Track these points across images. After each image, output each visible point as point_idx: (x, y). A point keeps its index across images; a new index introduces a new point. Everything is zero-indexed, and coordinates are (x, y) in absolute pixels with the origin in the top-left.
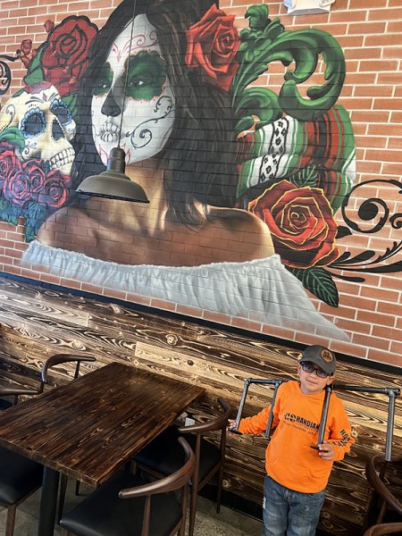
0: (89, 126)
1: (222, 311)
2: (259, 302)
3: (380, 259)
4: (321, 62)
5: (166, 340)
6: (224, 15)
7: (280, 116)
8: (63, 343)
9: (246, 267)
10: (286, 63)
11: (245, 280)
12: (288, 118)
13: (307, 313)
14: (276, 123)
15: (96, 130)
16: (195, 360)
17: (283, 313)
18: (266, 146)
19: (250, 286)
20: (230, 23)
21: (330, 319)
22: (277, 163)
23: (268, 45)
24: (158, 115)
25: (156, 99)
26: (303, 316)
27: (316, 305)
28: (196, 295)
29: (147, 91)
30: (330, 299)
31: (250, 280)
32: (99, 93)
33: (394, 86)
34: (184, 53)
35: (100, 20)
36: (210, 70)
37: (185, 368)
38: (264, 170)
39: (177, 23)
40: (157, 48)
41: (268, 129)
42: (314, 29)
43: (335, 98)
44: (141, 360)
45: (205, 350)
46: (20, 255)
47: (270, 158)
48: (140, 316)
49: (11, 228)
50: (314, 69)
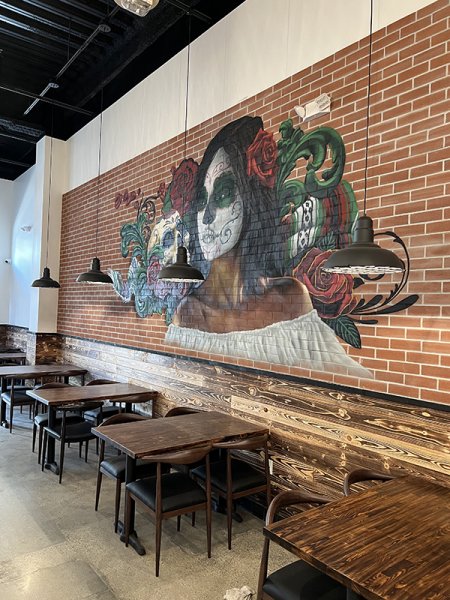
0: (197, 234)
1: (282, 363)
2: (307, 352)
3: (387, 301)
4: (329, 150)
5: (248, 392)
6: (267, 133)
7: (307, 199)
8: (189, 402)
9: (295, 323)
10: (307, 158)
11: (295, 334)
12: (312, 198)
13: (340, 357)
14: (305, 205)
15: (200, 236)
16: (269, 407)
17: (323, 360)
18: (300, 224)
19: (300, 339)
20: (270, 139)
21: (357, 359)
22: (308, 235)
23: (295, 148)
24: (233, 217)
25: (232, 205)
26: (338, 360)
27: (345, 348)
28: (266, 352)
29: (227, 200)
30: (355, 342)
31: (299, 334)
32: (201, 210)
33: (379, 155)
34: (246, 168)
35: (199, 158)
36: (261, 176)
37: (262, 415)
38: (300, 243)
39: (240, 147)
40: (231, 169)
41: (300, 210)
42: (322, 127)
43: (341, 176)
44: (236, 411)
45: (274, 397)
47: (303, 232)
48: (233, 373)
49: (158, 317)
50: (325, 157)
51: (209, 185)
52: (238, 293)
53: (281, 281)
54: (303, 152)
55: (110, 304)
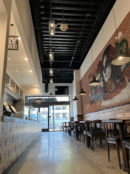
1: (125, 100)
4: (124, 43)
11: (126, 91)
16: (125, 114)
19: (128, 92)
20: (113, 48)
24: (110, 69)
25: (109, 66)
28: (121, 99)
34: (110, 57)
35: (101, 60)
37: (124, 117)
38: (123, 68)
39: (108, 53)
42: (122, 39)
43: (128, 48)
45: (125, 110)
46: (101, 105)
49: (99, 101)
50: (124, 45)
51: (104, 65)
52: (113, 87)
53: (121, 79)
54: (120, 47)
55: (90, 102)
